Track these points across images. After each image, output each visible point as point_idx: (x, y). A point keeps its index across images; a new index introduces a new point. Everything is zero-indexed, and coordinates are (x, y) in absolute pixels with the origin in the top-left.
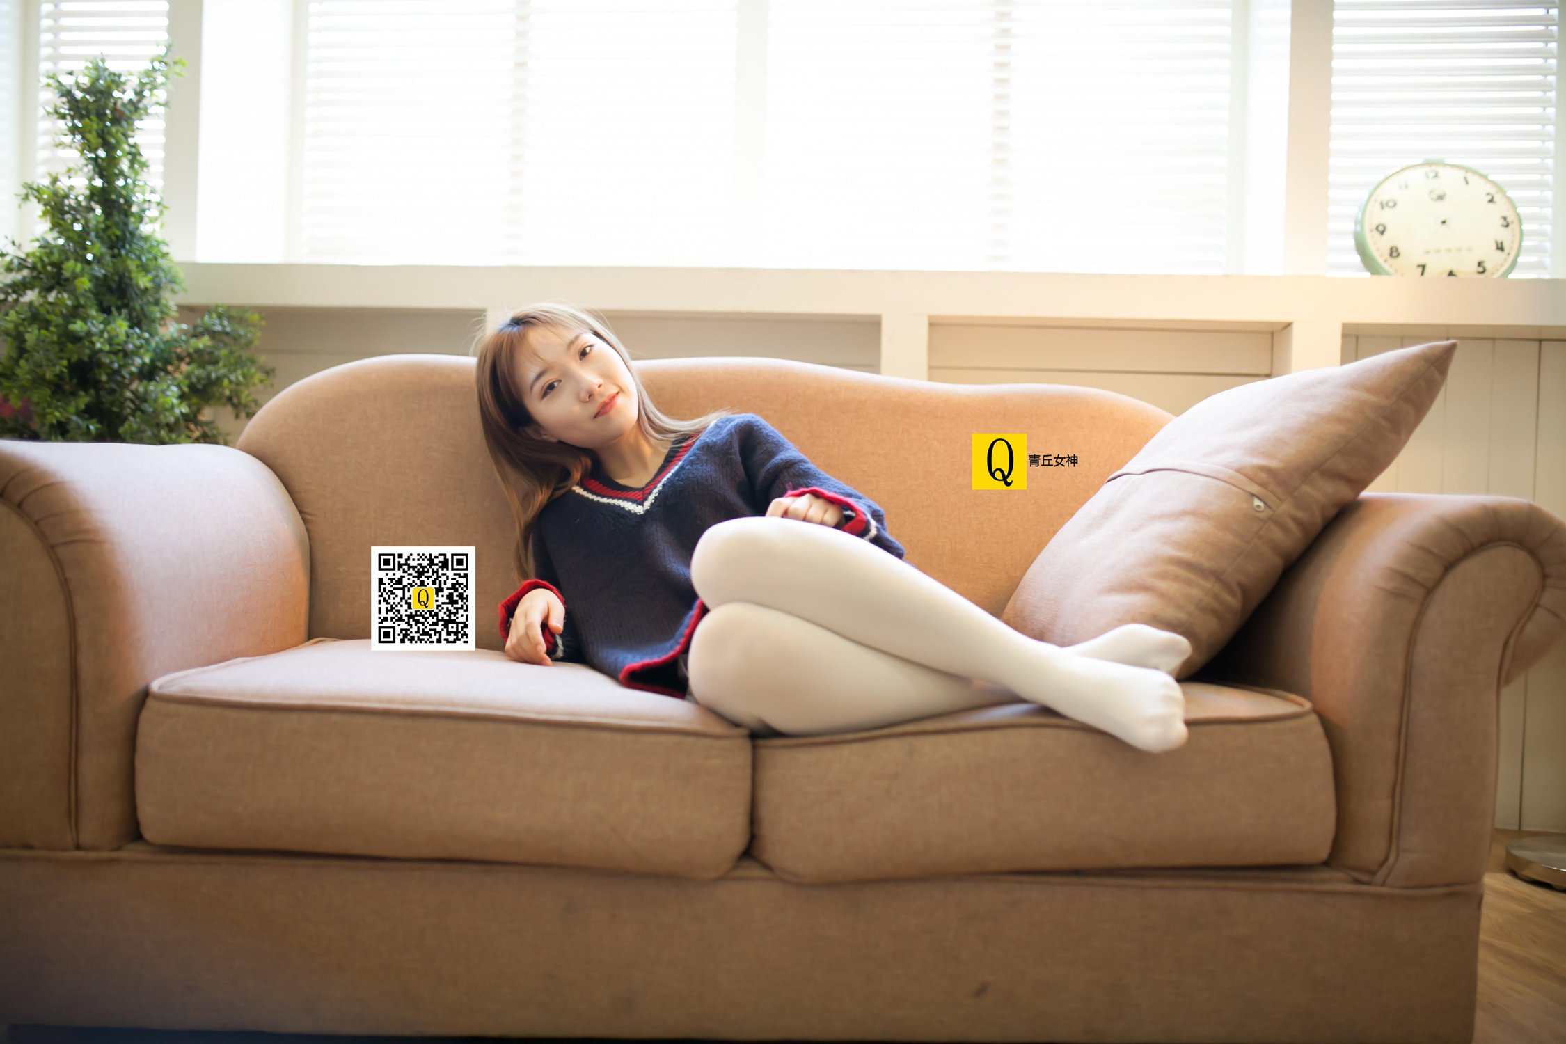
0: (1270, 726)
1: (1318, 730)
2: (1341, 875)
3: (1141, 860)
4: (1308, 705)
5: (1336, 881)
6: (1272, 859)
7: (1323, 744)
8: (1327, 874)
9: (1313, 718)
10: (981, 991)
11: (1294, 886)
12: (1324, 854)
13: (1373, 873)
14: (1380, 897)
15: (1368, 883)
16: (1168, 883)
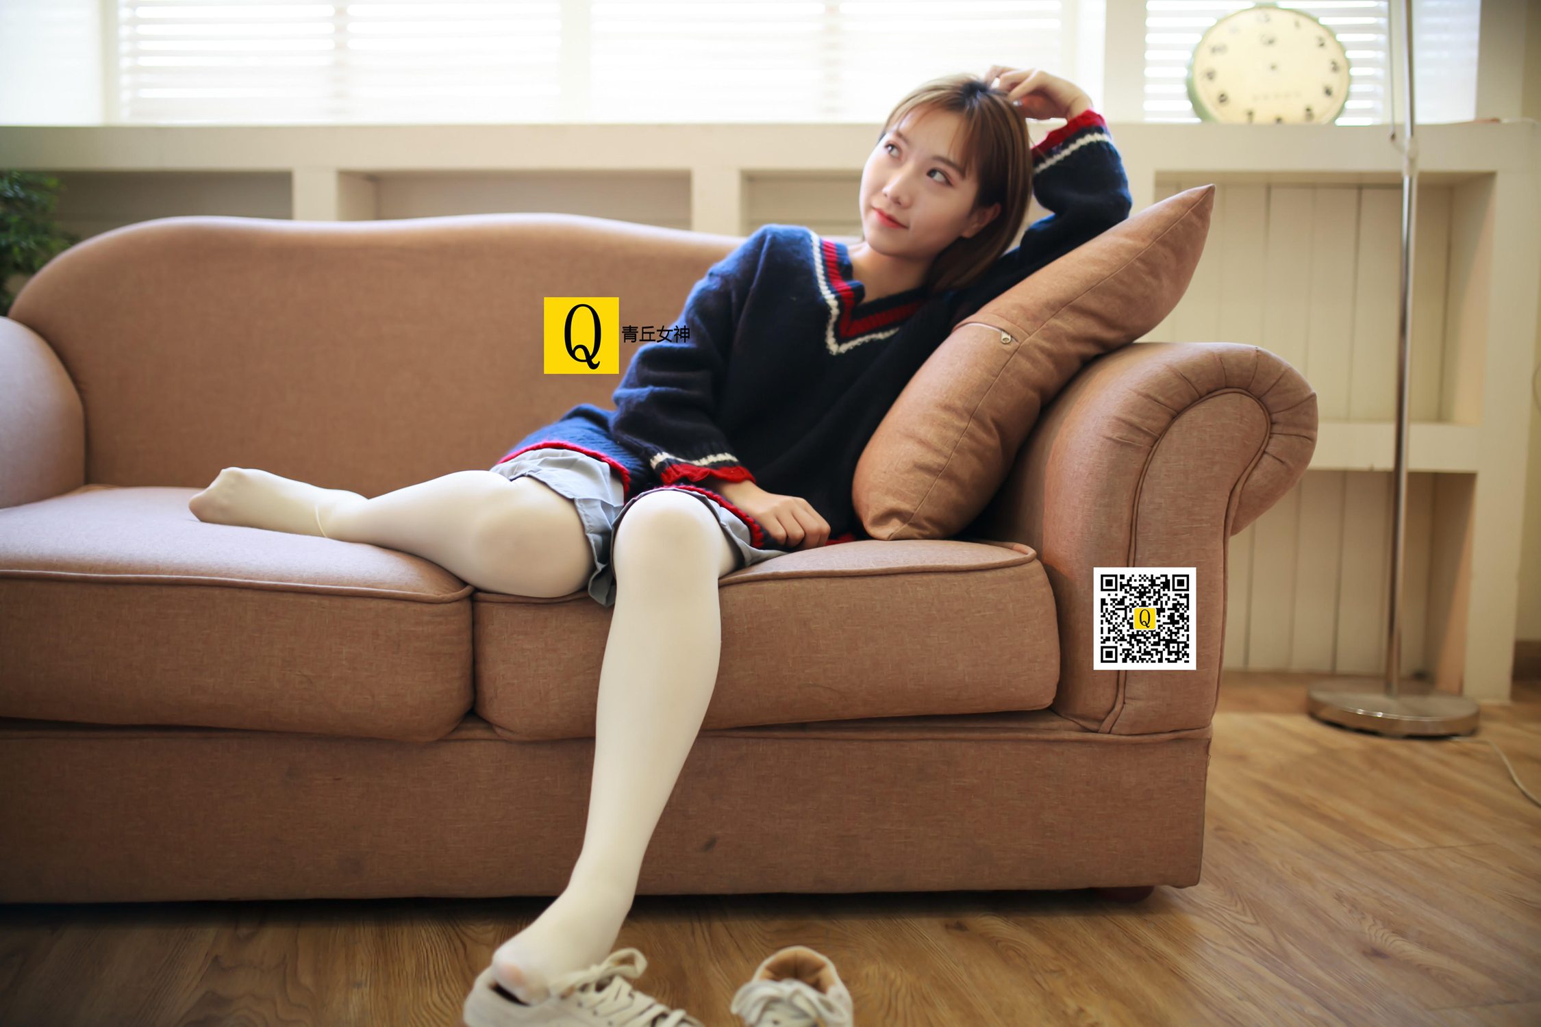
0: (988, 575)
1: (1042, 577)
2: (1071, 724)
3: (861, 711)
4: (1031, 552)
5: (1063, 729)
6: (993, 707)
7: (1047, 591)
8: (1056, 723)
9: (1037, 565)
10: (710, 844)
11: (1022, 735)
12: (1048, 701)
13: (1101, 721)
14: (1107, 744)
15: (1096, 732)
16: (895, 735)
